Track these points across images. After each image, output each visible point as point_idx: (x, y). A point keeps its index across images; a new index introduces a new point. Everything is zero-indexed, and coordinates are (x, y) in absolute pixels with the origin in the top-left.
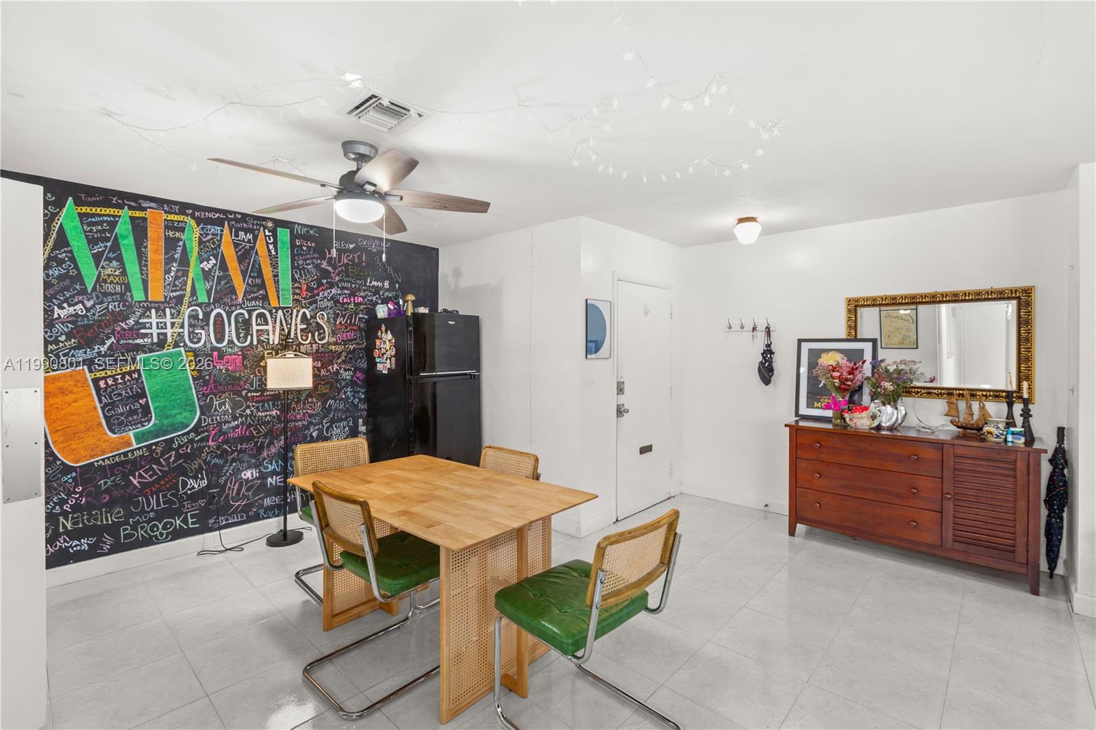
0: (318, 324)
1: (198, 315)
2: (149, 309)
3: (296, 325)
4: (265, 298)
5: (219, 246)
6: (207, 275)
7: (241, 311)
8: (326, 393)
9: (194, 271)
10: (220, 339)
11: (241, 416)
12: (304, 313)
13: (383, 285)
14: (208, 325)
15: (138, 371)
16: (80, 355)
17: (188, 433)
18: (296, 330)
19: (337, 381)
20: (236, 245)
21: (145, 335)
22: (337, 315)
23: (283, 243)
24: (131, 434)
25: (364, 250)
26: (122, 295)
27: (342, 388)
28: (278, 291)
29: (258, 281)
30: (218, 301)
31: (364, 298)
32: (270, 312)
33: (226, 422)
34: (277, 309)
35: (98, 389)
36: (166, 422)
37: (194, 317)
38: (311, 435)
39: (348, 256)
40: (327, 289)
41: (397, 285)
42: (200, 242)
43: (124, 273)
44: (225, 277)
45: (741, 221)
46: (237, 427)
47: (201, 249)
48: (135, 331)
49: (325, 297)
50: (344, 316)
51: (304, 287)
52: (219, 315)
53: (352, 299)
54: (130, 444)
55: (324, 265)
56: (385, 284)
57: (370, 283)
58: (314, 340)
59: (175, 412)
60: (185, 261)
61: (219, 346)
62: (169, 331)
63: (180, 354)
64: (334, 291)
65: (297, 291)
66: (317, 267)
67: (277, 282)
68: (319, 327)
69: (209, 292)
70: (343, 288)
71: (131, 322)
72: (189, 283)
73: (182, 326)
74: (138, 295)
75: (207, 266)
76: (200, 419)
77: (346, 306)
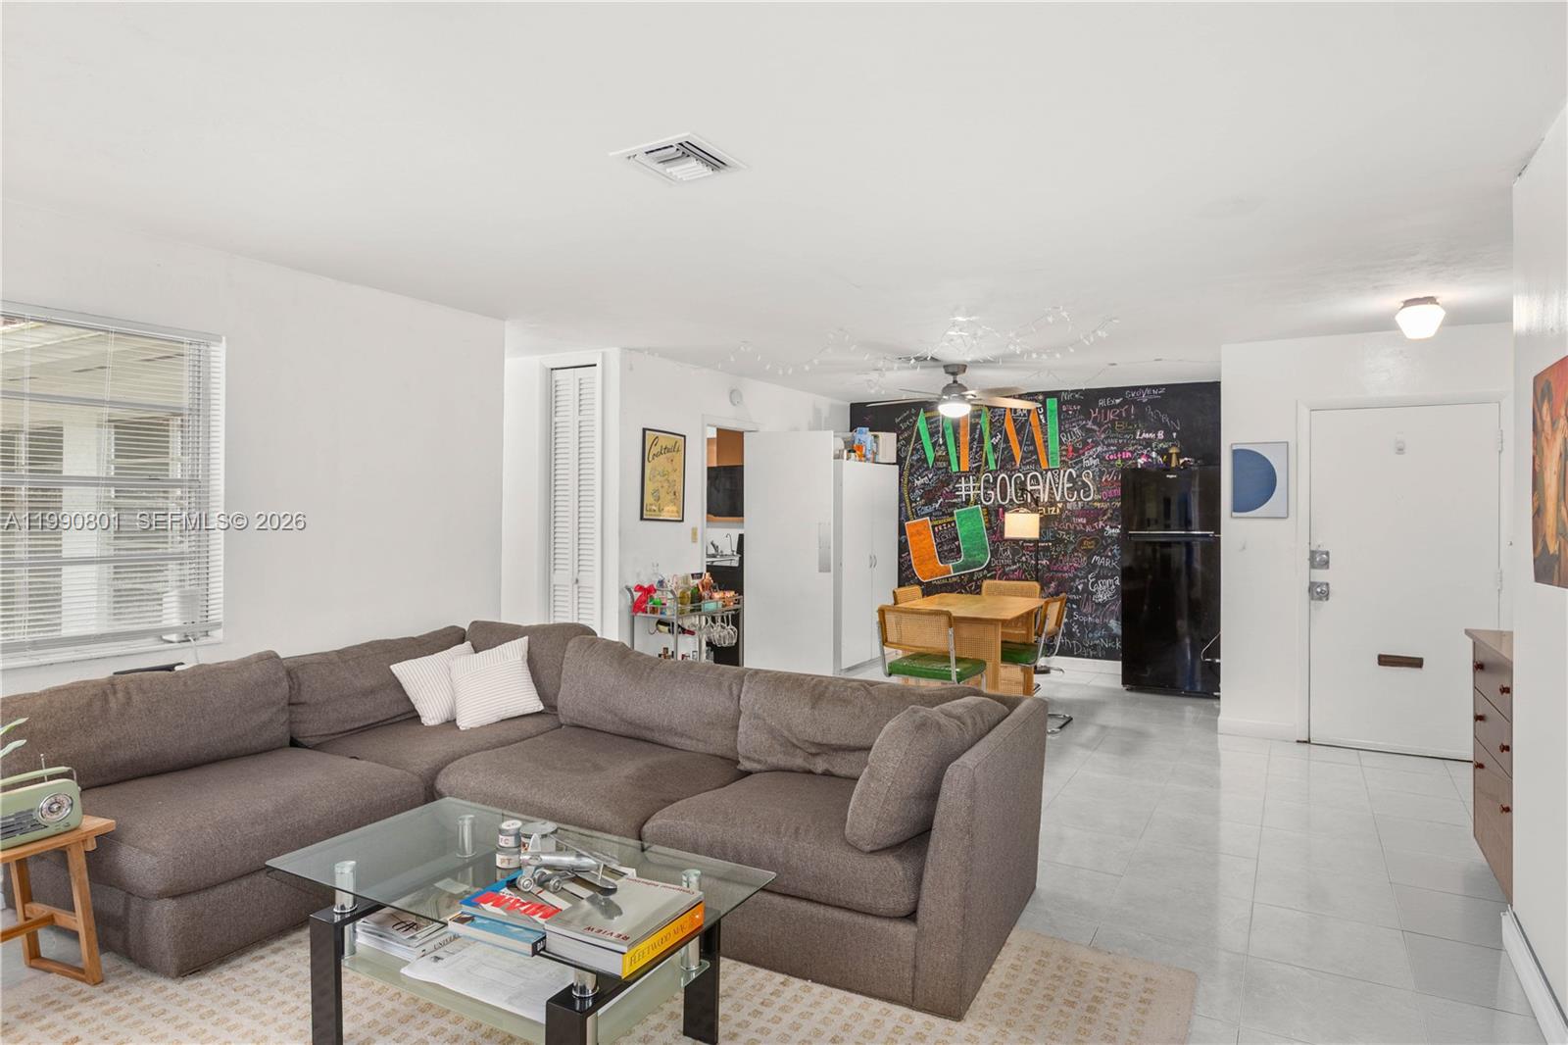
0: (1083, 482)
1: (989, 480)
2: (960, 477)
3: (1063, 484)
4: (1037, 462)
5: (1003, 424)
6: (995, 447)
7: (1020, 475)
8: (1091, 549)
9: (987, 446)
10: (1004, 499)
11: (1019, 562)
12: (1070, 473)
13: (1157, 436)
14: (996, 487)
15: (954, 522)
16: (927, 510)
17: (982, 570)
18: (1063, 489)
19: (1103, 537)
20: (1015, 421)
21: (958, 496)
22: (1102, 473)
23: (1051, 411)
24: (950, 565)
25: (1134, 402)
26: (947, 468)
27: (1108, 545)
28: (1047, 455)
29: (1031, 448)
30: (1002, 468)
31: (1132, 452)
32: (1041, 474)
33: (1008, 565)
34: (1047, 471)
35: (934, 530)
36: (970, 559)
37: (987, 481)
38: (1077, 587)
39: (1114, 412)
40: (1092, 447)
41: (1175, 434)
42: (991, 423)
43: (947, 454)
44: (1008, 448)
45: (1408, 303)
46: (1016, 570)
47: (991, 428)
48: (953, 494)
49: (1090, 456)
50: (1110, 473)
51: (1071, 449)
52: (1003, 478)
53: (1119, 455)
54: (950, 573)
55: (1090, 424)
56: (1159, 435)
57: (1140, 435)
58: (1080, 497)
59: (976, 552)
60: (981, 441)
61: (1003, 503)
62: (972, 493)
63: (978, 509)
64: (1099, 449)
65: (1064, 453)
66: (1083, 428)
67: (1046, 447)
68: (1085, 485)
69: (996, 461)
70: (1108, 445)
71: (951, 487)
72: (984, 455)
73: (979, 489)
74: (955, 468)
75: (995, 441)
76: (990, 560)
77: (1112, 463)
